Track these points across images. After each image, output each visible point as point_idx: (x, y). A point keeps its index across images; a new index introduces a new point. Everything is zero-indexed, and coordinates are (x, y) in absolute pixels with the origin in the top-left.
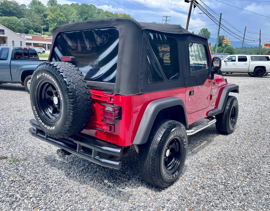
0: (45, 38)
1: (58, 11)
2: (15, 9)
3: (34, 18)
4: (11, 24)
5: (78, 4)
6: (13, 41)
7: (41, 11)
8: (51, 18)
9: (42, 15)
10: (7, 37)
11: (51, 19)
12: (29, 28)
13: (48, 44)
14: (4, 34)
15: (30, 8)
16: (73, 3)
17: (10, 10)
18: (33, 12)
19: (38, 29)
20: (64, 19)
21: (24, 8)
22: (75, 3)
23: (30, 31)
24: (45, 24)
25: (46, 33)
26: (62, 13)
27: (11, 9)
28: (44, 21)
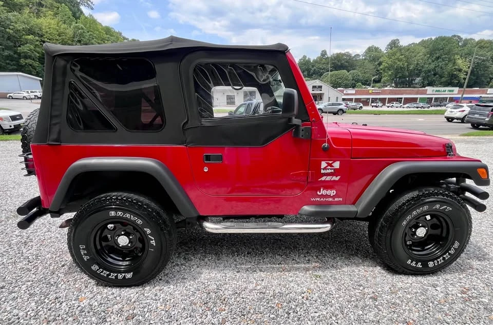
0: (370, 92)
1: (398, 54)
2: (346, 62)
3: (366, 69)
4: (337, 79)
5: (431, 39)
6: (329, 98)
7: (376, 59)
8: (386, 65)
9: (377, 63)
10: (324, 94)
11: (386, 67)
12: (358, 81)
13: (372, 98)
14: (321, 90)
15: (364, 58)
16: (423, 40)
17: (342, 64)
18: (367, 61)
19: (367, 81)
20: (403, 64)
21: (358, 59)
22: (427, 38)
23: (357, 85)
24: (378, 74)
25: (378, 85)
26: (403, 56)
27: (343, 62)
28: (378, 70)
